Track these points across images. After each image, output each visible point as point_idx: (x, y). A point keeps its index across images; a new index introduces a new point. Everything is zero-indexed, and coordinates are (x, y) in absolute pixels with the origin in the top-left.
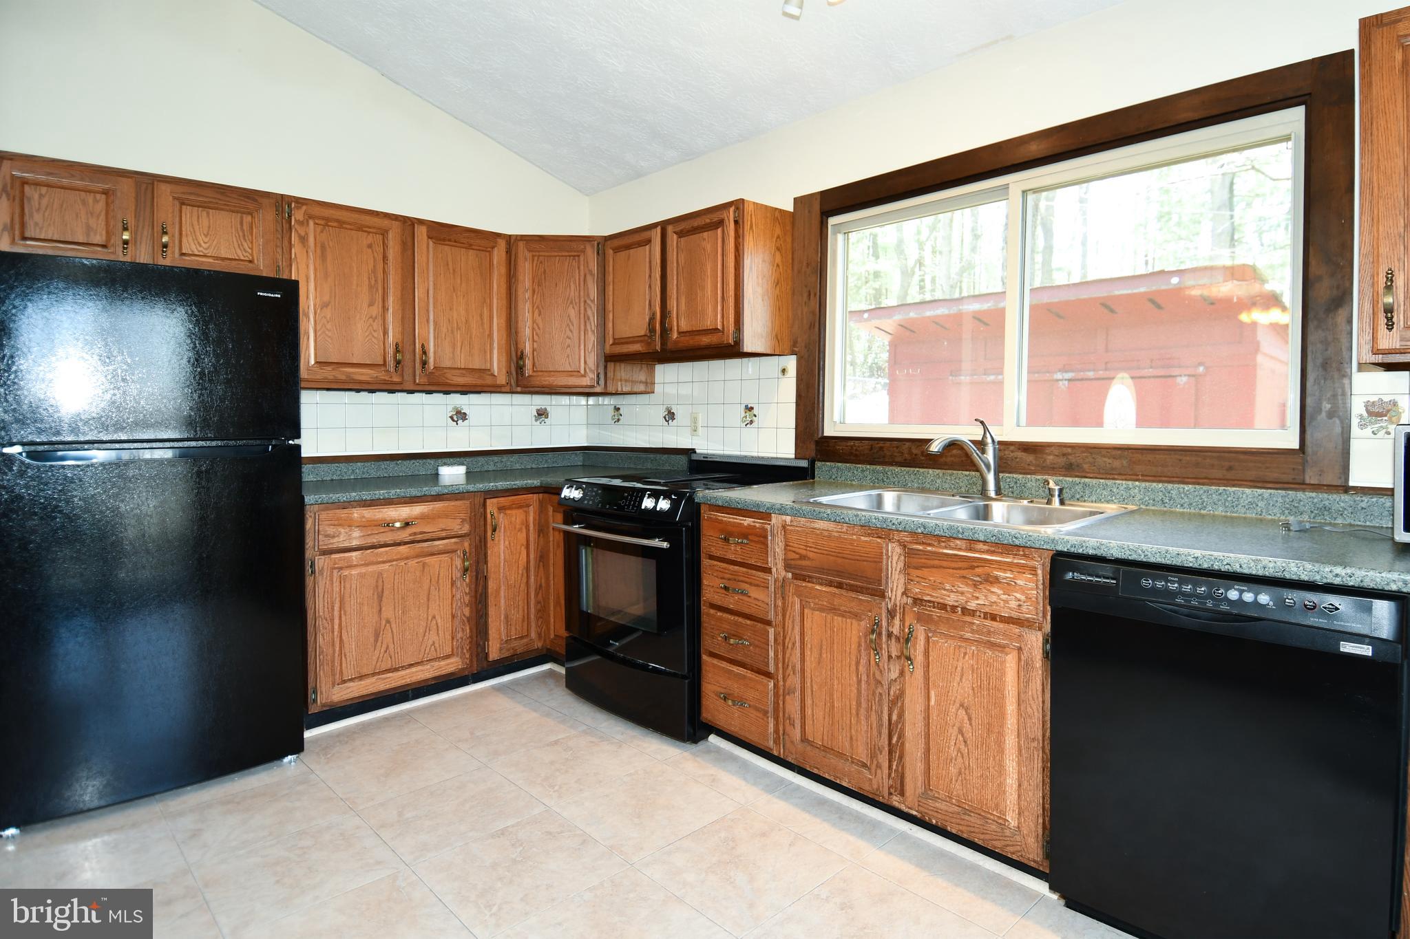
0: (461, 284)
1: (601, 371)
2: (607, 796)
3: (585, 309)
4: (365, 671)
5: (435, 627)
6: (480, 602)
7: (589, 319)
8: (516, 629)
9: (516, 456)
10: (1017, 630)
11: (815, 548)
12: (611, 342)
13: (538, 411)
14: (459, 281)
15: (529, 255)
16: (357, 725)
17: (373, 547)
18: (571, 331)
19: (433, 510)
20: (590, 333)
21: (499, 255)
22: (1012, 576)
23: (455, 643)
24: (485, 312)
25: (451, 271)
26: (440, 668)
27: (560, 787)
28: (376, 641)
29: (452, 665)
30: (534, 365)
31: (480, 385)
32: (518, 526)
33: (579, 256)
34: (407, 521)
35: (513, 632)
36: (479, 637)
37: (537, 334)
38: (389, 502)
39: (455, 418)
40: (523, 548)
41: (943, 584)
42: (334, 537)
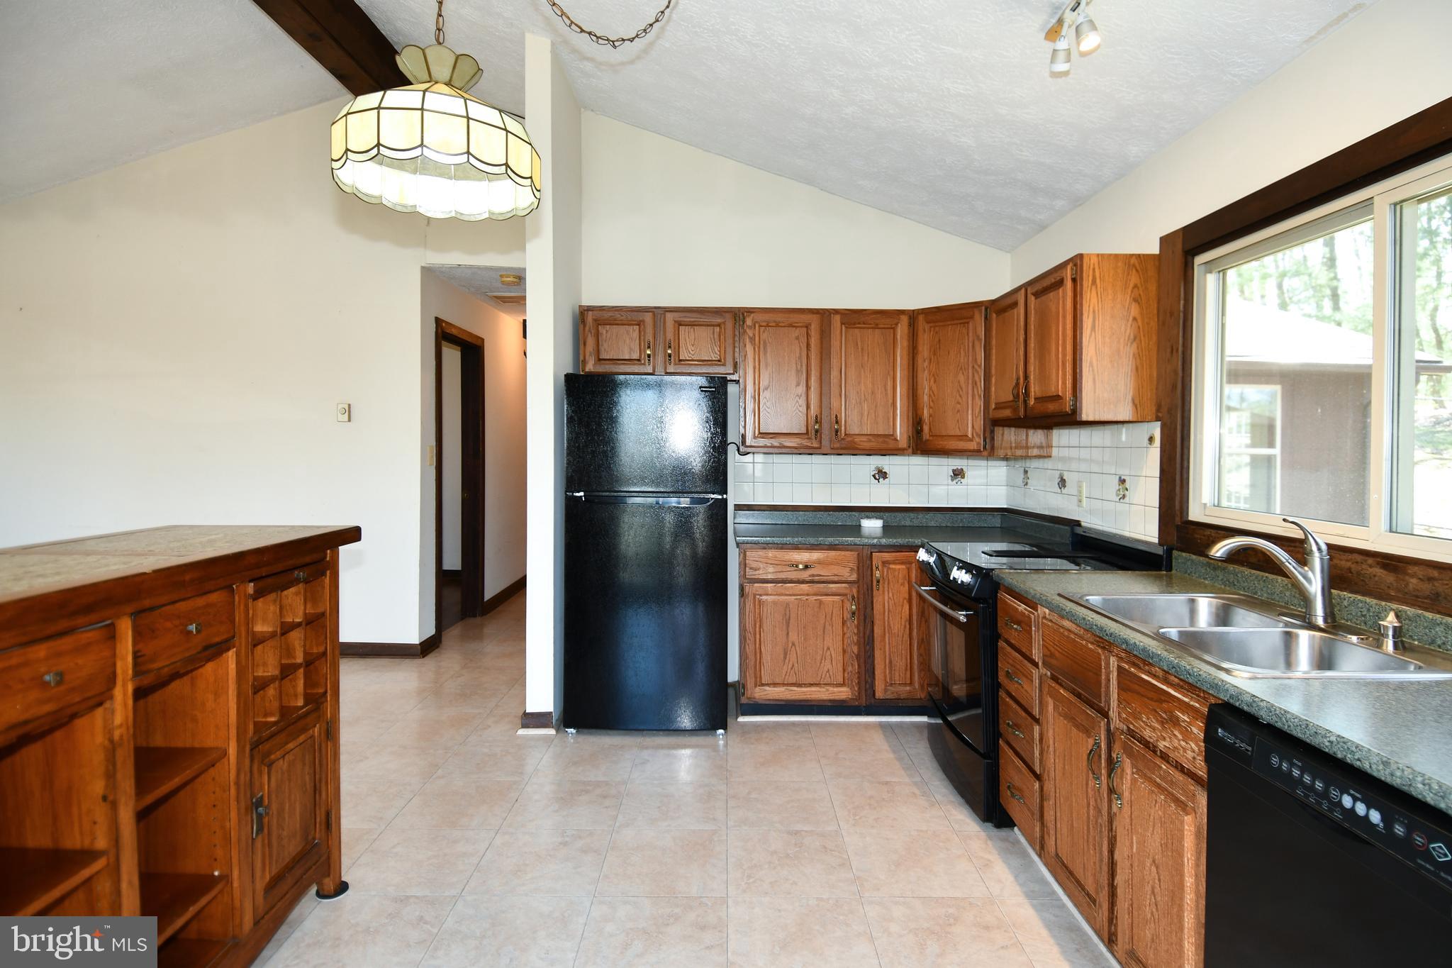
0: (868, 361)
1: (988, 435)
2: (887, 839)
3: (973, 376)
4: (777, 681)
5: (830, 657)
6: (868, 644)
7: (976, 384)
8: (900, 675)
9: (931, 514)
10: (1193, 788)
11: (1060, 647)
12: (993, 407)
13: (954, 471)
14: (866, 358)
15: (927, 327)
16: (774, 722)
17: (784, 581)
18: (960, 396)
19: (827, 557)
20: (977, 397)
21: (902, 330)
22: (1188, 720)
23: (846, 675)
24: (889, 384)
25: (860, 350)
26: (834, 693)
27: (860, 818)
28: (785, 658)
29: (843, 693)
30: (930, 429)
31: (885, 448)
32: (900, 581)
33: (968, 323)
34: (808, 564)
35: (897, 678)
36: (867, 675)
37: (932, 401)
38: (796, 547)
39: (877, 477)
40: (905, 601)
41: (1141, 714)
42: (756, 570)
